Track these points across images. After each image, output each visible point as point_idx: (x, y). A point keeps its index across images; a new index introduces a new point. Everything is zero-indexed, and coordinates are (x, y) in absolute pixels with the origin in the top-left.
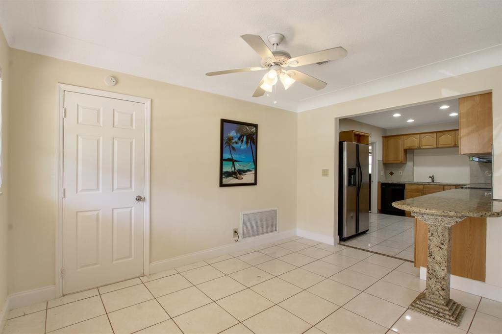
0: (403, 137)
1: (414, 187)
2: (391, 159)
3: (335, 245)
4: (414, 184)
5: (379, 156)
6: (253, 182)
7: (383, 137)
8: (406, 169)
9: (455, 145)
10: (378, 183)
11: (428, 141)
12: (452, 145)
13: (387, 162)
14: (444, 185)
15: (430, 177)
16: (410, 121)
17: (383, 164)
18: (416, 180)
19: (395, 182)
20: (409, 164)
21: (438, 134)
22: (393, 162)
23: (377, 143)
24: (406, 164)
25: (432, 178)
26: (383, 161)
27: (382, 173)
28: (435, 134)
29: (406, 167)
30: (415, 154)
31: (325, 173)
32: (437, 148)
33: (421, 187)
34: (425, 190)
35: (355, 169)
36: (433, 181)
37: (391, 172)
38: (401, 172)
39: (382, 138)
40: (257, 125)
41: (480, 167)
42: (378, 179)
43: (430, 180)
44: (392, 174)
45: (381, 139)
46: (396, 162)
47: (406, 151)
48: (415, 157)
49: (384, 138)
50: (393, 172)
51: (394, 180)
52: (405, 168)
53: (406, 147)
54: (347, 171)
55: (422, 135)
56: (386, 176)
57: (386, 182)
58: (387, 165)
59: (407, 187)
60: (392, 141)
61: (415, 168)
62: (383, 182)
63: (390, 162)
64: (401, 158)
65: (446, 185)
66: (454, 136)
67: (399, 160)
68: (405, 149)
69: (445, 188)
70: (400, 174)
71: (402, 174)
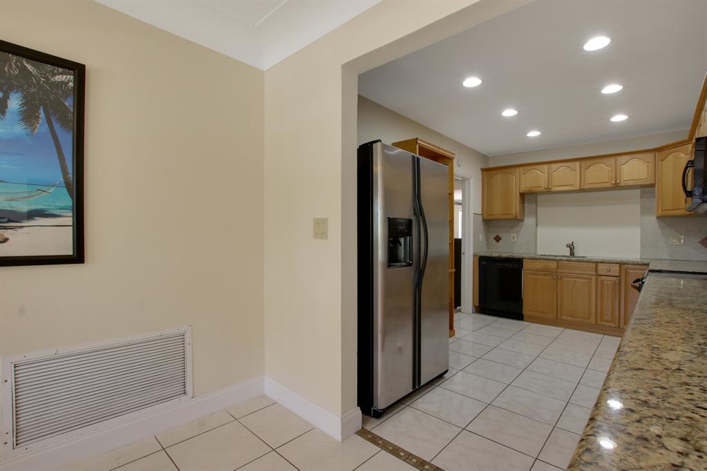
0: (518, 169)
1: (539, 265)
2: (497, 211)
3: (345, 436)
4: (540, 259)
5: (476, 206)
6: (68, 250)
7: (483, 170)
8: (522, 230)
9: (616, 183)
10: (474, 256)
11: (565, 177)
12: (609, 185)
13: (491, 217)
14: (597, 263)
15: (568, 246)
16: (534, 134)
17: (484, 220)
18: (541, 251)
19: (504, 255)
20: (529, 221)
21: (583, 163)
22: (500, 217)
23: (472, 181)
24: (522, 220)
25: (571, 247)
26: (482, 215)
27: (481, 237)
28: (578, 163)
29: (524, 227)
30: (538, 204)
31: (320, 228)
32: (582, 190)
33: (553, 265)
34: (560, 270)
35: (410, 221)
36: (572, 253)
37: (498, 236)
38: (515, 235)
39: (480, 172)
40: (84, 66)
41: (660, 227)
42: (474, 250)
43: (567, 252)
44: (498, 239)
45: (479, 175)
46: (505, 217)
47: (522, 195)
48: (539, 209)
49: (485, 173)
50: (501, 235)
51: (502, 250)
52: (521, 228)
53: (523, 189)
54: (383, 223)
55: (554, 166)
56: (488, 244)
57: (488, 255)
58: (491, 223)
59: (526, 264)
60: (498, 178)
61: (539, 230)
62: (483, 255)
63: (495, 217)
64: (514, 211)
65: (601, 262)
66: (614, 167)
67: (512, 214)
68: (522, 191)
69: (599, 267)
70: (512, 240)
71: (515, 240)
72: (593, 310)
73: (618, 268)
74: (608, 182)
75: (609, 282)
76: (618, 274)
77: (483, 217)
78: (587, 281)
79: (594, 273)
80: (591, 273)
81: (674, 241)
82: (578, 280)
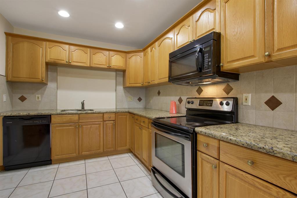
0: (44, 43)
1: (65, 119)
2: (24, 74)
4: (66, 114)
7: (7, 34)
8: (46, 92)
9: (109, 66)
12: (105, 67)
13: (15, 80)
14: (103, 113)
17: (8, 81)
19: (32, 113)
20: (51, 85)
21: (92, 50)
22: (27, 80)
24: (46, 84)
26: (7, 76)
27: (5, 98)
28: (89, 49)
29: (47, 89)
30: (59, 74)
33: (76, 118)
34: (81, 121)
36: (84, 108)
37: (22, 96)
38: (40, 96)
39: (4, 35)
43: (81, 107)
44: (23, 99)
45: (3, 37)
46: (31, 80)
47: (47, 64)
49: (10, 38)
50: (25, 96)
52: (45, 90)
53: (48, 59)
55: (73, 48)
58: (15, 85)
59: (53, 119)
61: (59, 92)
63: (22, 80)
64: (40, 76)
65: (106, 113)
66: (108, 56)
67: (39, 79)
68: (47, 61)
69: (105, 116)
70: (37, 100)
71: (40, 100)
72: (102, 144)
73: (114, 116)
74: (105, 65)
75: (110, 125)
76: (114, 119)
77: (7, 78)
78: (97, 125)
79: (102, 120)
80: (100, 120)
81: (130, 99)
82: (92, 126)
